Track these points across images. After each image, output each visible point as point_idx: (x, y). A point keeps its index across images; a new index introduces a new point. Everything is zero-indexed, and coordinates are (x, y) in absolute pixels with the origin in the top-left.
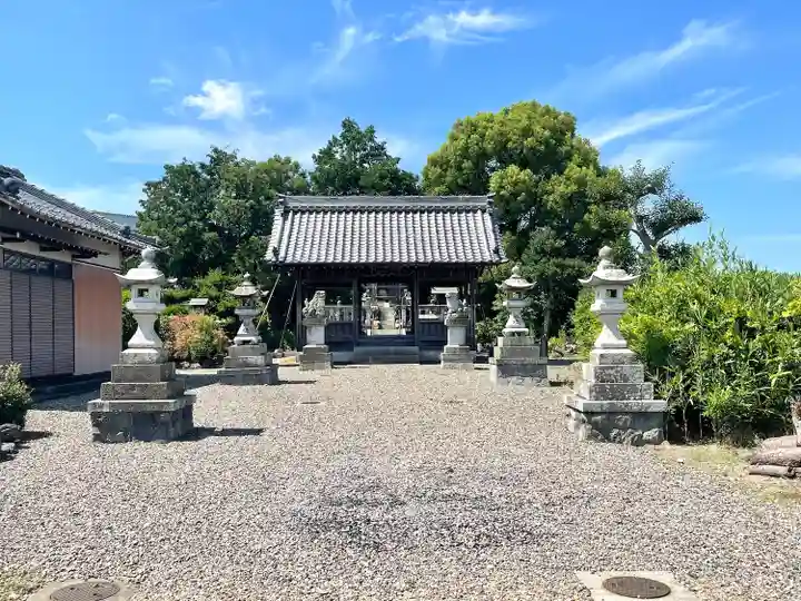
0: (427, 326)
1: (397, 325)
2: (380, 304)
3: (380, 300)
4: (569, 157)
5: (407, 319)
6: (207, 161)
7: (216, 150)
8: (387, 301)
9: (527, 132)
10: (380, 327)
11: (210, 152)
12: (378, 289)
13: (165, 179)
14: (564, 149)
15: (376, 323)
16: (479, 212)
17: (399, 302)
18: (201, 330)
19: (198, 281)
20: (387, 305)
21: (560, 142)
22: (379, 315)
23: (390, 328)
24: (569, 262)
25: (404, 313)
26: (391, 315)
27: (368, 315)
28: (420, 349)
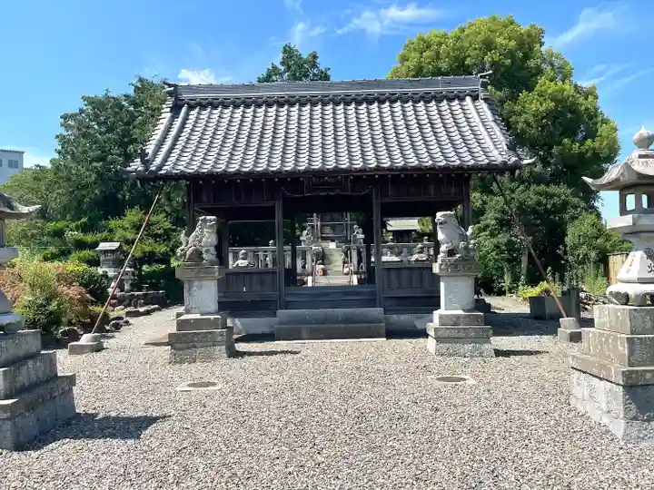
0: (393, 274)
1: (346, 270)
2: (324, 244)
3: (324, 239)
4: (539, 72)
5: (360, 261)
6: (131, 92)
7: (141, 80)
8: (333, 241)
9: (488, 45)
10: (325, 273)
11: (135, 81)
12: (322, 226)
13: (82, 111)
14: (532, 63)
15: (319, 267)
16: (468, 98)
17: (347, 241)
18: (32, 286)
19: (113, 223)
20: (332, 245)
21: (526, 57)
22: (322, 257)
23: (338, 273)
24: (553, 189)
25: (354, 254)
26: (338, 258)
27: (309, 258)
28: (386, 311)
